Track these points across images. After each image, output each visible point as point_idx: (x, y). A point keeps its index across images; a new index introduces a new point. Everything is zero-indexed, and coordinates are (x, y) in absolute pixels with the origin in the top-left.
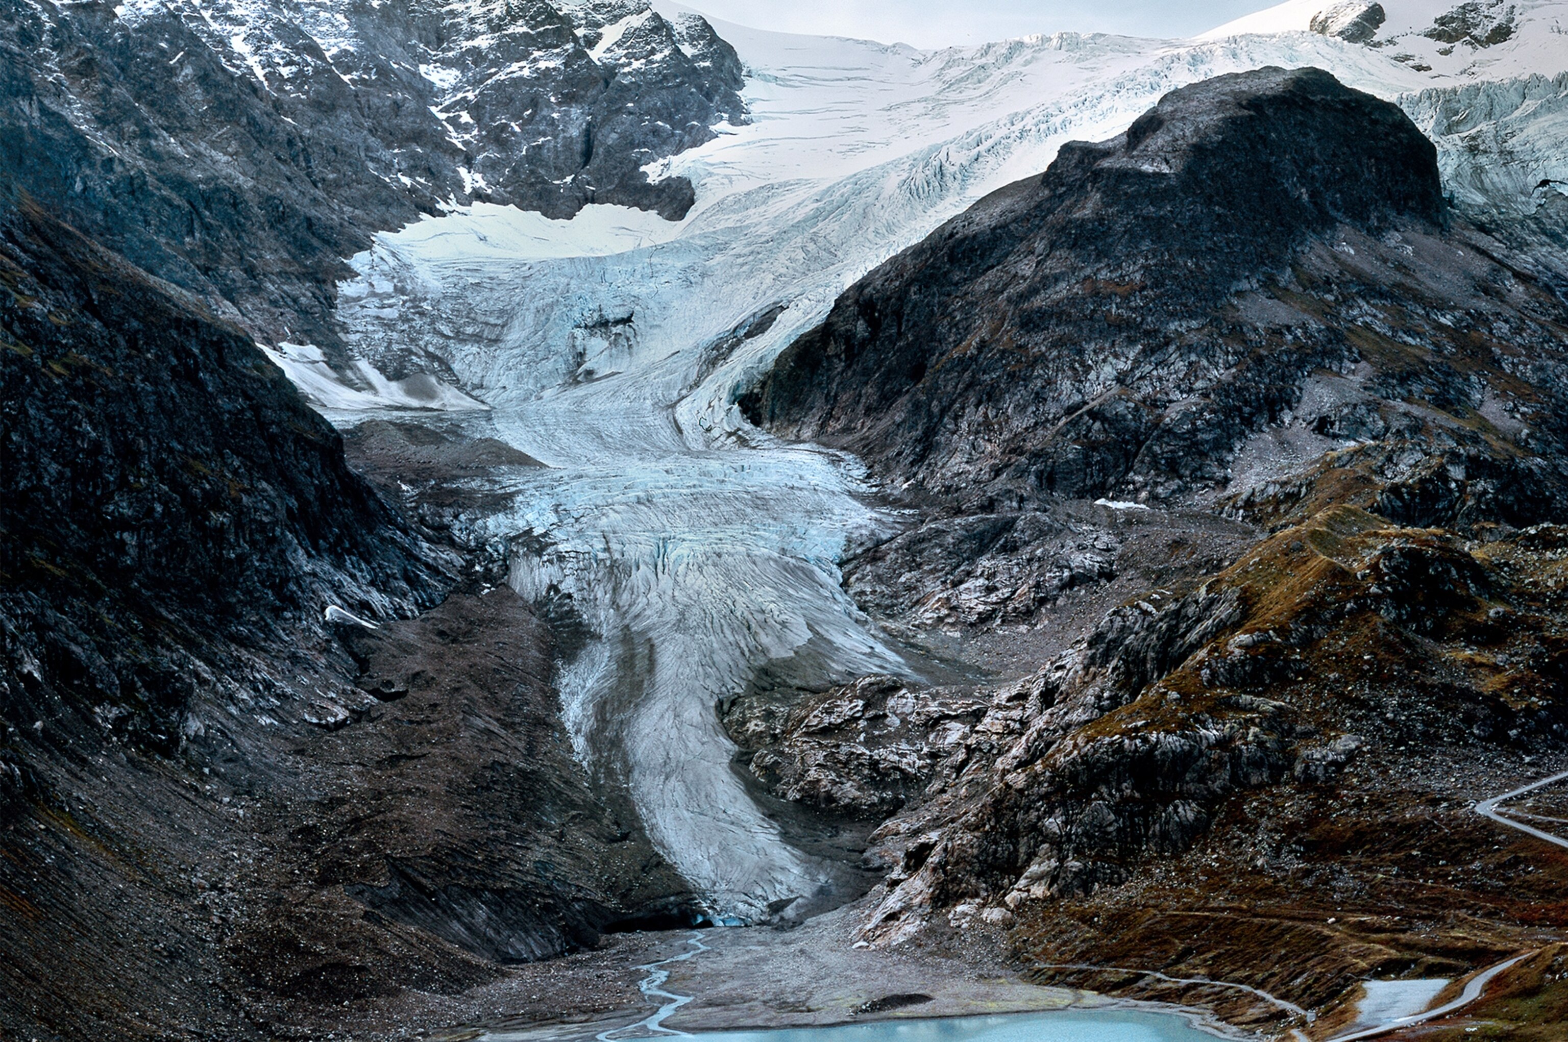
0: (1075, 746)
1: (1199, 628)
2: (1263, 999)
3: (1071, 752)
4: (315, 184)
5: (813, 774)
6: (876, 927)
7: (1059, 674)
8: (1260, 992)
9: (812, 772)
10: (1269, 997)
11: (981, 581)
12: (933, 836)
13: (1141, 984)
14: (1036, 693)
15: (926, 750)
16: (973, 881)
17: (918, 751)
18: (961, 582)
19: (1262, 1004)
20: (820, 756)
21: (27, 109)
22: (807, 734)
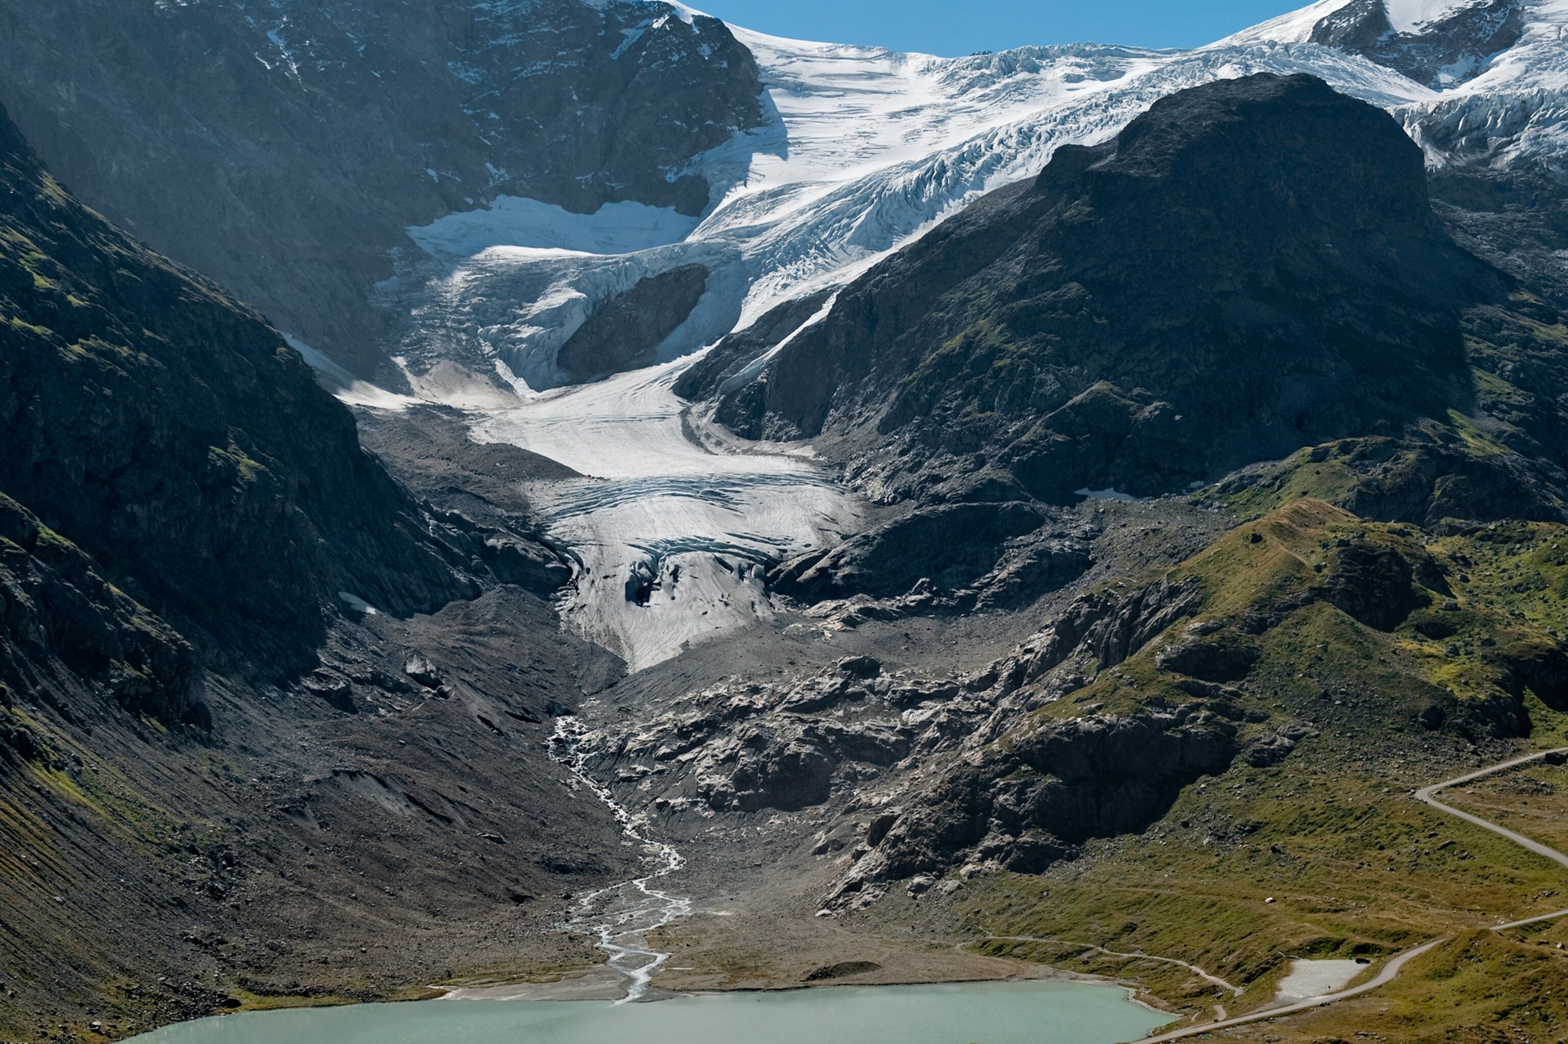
0: (1031, 726)
1: (1159, 615)
2: (1197, 975)
3: (1027, 732)
4: (346, 175)
5: (793, 747)
6: (838, 897)
7: (1027, 657)
8: (1195, 968)
9: (792, 746)
10: (1202, 973)
11: (963, 567)
12: (897, 810)
13: (1085, 956)
14: (1005, 674)
15: (899, 727)
16: (930, 854)
17: (892, 728)
18: (945, 567)
19: (1194, 979)
20: (800, 730)
21: (64, 95)
22: (786, 709)
